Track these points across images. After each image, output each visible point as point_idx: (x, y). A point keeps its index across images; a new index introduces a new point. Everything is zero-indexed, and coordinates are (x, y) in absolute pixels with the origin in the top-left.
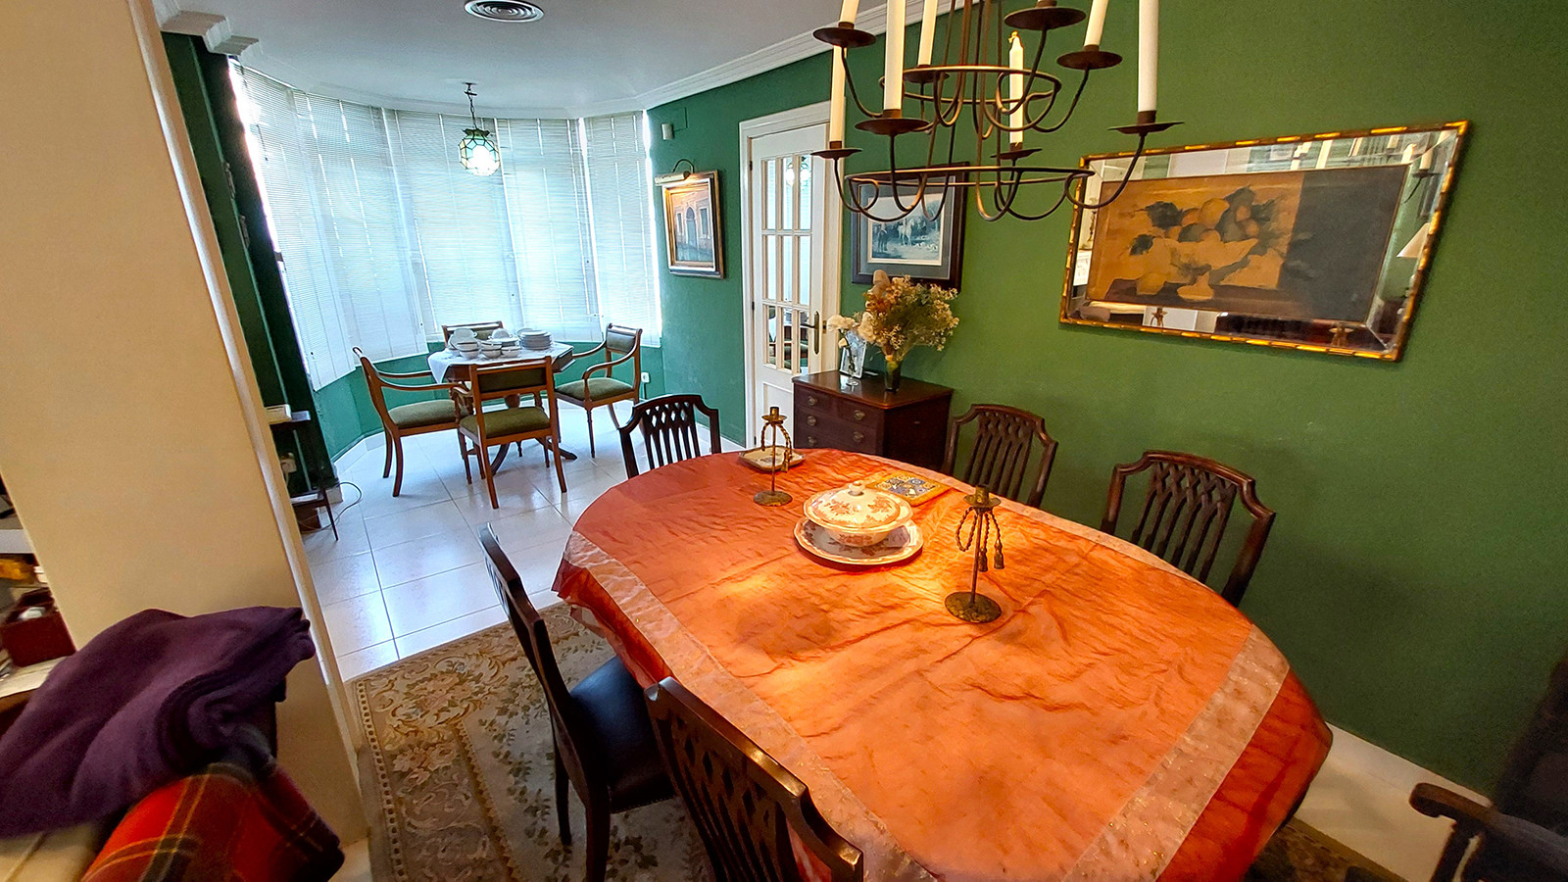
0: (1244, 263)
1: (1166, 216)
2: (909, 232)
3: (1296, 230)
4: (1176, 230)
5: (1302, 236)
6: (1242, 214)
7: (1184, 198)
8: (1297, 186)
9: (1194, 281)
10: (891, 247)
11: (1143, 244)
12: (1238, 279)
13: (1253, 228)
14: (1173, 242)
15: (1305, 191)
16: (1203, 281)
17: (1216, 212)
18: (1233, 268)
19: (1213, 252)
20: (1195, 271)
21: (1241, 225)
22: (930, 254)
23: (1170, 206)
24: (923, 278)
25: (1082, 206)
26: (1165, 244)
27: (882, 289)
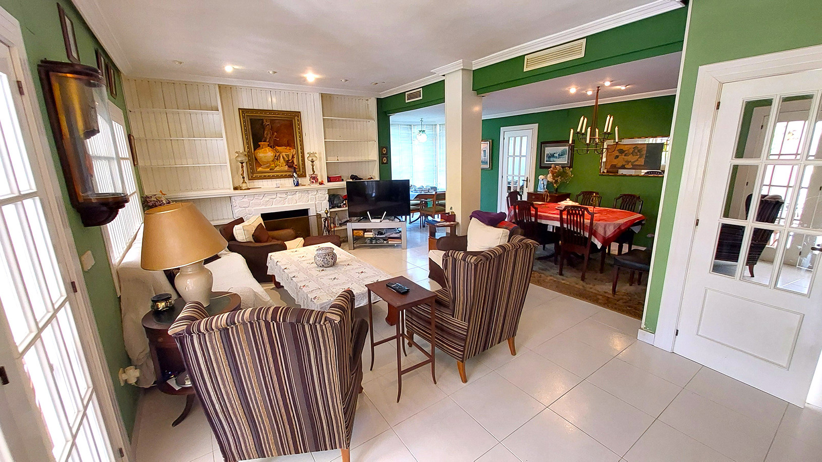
0: (637, 160)
1: (621, 151)
2: (557, 155)
3: (646, 154)
4: (623, 154)
5: (648, 155)
6: (636, 151)
7: (625, 148)
8: (646, 146)
9: (628, 164)
10: (552, 159)
11: (617, 157)
12: (636, 163)
13: (638, 154)
14: (623, 156)
15: (647, 147)
16: (630, 164)
17: (631, 151)
18: (635, 161)
19: (630, 158)
20: (628, 162)
21: (636, 153)
22: (564, 160)
23: (622, 149)
24: (563, 166)
25: (603, 149)
26: (622, 157)
27: (554, 169)
